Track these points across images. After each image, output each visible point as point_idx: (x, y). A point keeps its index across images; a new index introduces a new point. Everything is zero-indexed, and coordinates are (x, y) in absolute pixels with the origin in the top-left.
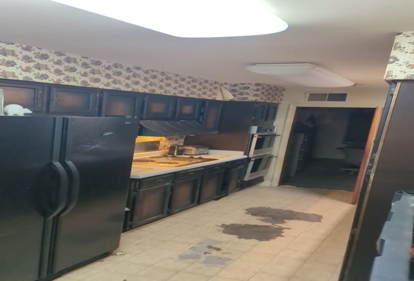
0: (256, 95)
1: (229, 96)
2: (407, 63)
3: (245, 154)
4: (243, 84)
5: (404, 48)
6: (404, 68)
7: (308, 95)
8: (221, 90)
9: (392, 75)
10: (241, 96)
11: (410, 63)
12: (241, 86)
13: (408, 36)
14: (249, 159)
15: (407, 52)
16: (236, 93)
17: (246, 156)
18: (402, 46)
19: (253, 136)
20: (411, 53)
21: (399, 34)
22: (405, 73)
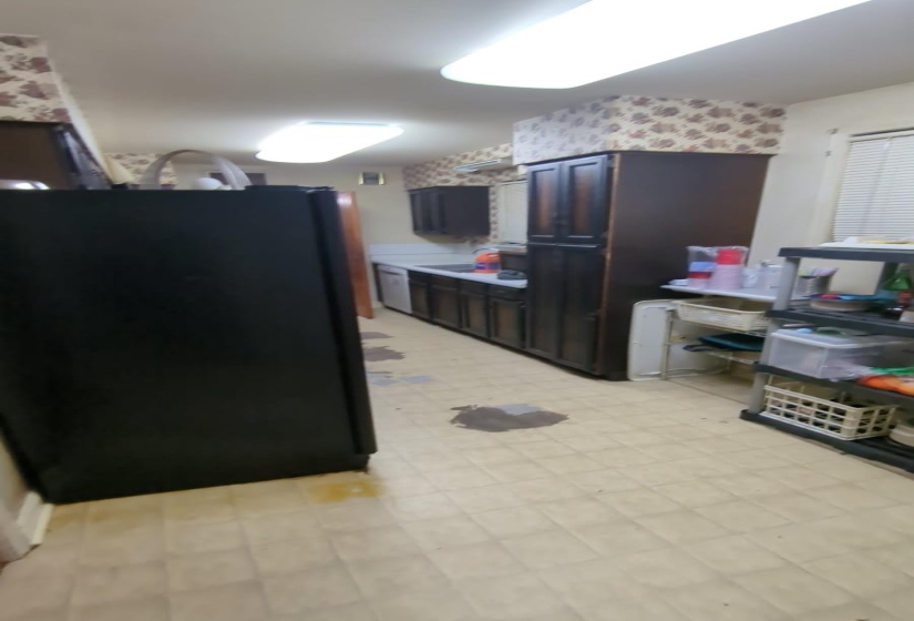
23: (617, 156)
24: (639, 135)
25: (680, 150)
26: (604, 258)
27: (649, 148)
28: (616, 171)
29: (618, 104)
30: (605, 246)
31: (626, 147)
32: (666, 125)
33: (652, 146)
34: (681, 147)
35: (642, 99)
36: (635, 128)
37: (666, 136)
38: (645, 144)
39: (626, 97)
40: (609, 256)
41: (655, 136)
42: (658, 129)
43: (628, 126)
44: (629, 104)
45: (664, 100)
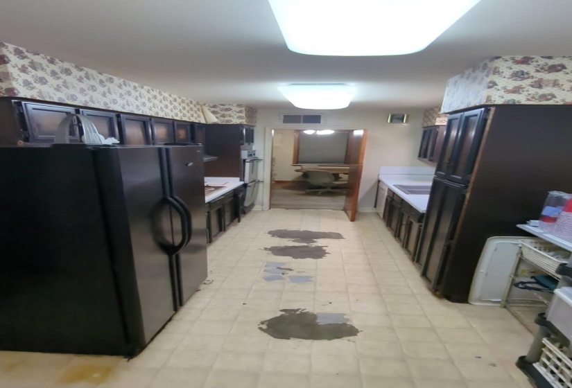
0: (240, 117)
1: (213, 119)
2: (504, 88)
3: (241, 180)
4: (223, 105)
5: (503, 72)
6: (502, 92)
7: (282, 118)
8: (203, 112)
9: (491, 100)
10: (223, 118)
11: (508, 88)
12: (222, 107)
13: (506, 61)
14: (245, 186)
15: (505, 77)
16: (218, 115)
17: (242, 183)
18: (501, 71)
19: (244, 161)
20: (508, 78)
21: (498, 58)
22: (503, 98)
23: (493, 109)
24: (516, 90)
25: (561, 103)
26: (464, 196)
27: (524, 102)
28: (489, 122)
29: (498, 63)
30: (467, 187)
31: (499, 101)
32: (548, 81)
33: (528, 100)
34: (563, 100)
35: (524, 58)
36: (512, 84)
37: (546, 90)
38: (522, 99)
39: (507, 57)
40: (468, 196)
41: (533, 91)
42: (539, 84)
43: (506, 82)
44: (510, 63)
45: (550, 58)
